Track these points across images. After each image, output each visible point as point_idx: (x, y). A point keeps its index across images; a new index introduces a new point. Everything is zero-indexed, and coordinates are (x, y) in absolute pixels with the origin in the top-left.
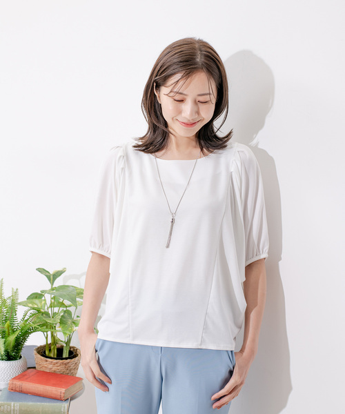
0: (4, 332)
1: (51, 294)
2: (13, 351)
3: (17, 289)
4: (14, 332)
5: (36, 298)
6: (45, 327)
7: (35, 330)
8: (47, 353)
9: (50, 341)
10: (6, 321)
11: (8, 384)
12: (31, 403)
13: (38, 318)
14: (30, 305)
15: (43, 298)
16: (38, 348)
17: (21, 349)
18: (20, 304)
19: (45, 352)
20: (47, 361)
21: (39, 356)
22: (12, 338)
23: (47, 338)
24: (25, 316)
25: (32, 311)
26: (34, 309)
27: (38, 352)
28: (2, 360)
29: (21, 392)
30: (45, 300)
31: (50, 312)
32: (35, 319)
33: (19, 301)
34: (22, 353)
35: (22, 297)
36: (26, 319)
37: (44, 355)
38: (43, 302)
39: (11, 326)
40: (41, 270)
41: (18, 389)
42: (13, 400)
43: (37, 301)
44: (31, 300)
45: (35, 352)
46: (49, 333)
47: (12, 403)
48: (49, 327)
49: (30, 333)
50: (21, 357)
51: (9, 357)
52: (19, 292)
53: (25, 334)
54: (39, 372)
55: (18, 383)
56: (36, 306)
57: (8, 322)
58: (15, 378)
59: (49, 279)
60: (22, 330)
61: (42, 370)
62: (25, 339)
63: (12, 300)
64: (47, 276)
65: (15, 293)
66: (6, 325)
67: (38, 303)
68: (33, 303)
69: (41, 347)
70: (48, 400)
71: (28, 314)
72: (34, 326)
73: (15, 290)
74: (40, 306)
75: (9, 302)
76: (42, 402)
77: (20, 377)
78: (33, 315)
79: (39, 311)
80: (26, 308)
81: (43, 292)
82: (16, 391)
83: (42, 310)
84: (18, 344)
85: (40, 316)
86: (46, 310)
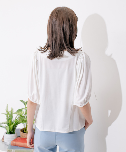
0: (9, 124)
1: (25, 109)
2: (12, 131)
3: (13, 108)
4: (12, 124)
5: (20, 111)
6: (23, 122)
7: (20, 123)
8: (24, 131)
9: (25, 127)
10: (9, 120)
11: (11, 143)
12: (19, 150)
13: (21, 118)
14: (18, 114)
15: (22, 111)
16: (21, 129)
17: (15, 130)
18: (14, 113)
19: (23, 131)
20: (24, 134)
21: (22, 132)
22: (12, 126)
23: (24, 126)
24: (16, 118)
25: (19, 116)
26: (19, 115)
27: (21, 131)
28: (8, 134)
29: (16, 146)
30: (23, 112)
31: (25, 116)
32: (20, 119)
33: (14, 112)
34: (15, 131)
35: (15, 111)
36: (16, 119)
37: (23, 132)
38: (23, 113)
39: (11, 121)
40: (22, 101)
41: (14, 145)
42: (13, 149)
43: (20, 112)
44: (18, 112)
45: (20, 131)
46: (25, 124)
47: (12, 150)
48: (25, 121)
49: (18, 124)
50: (15, 133)
51: (11, 133)
52: (14, 109)
53: (16, 124)
54: (22, 138)
55: (14, 142)
56: (20, 114)
57: (10, 120)
58: (13, 141)
59: (24, 104)
60: (15, 123)
61: (23, 137)
62: (16, 126)
63: (11, 112)
64: (24, 103)
65: (12, 109)
66: (9, 121)
67: (20, 113)
68: (19, 113)
69: (22, 129)
70: (25, 148)
71: (17, 117)
72: (19, 121)
73: (12, 108)
74: (21, 114)
75: (10, 113)
76: (23, 149)
77: (15, 140)
78: (19, 117)
79: (21, 116)
80: (17, 115)
81: (22, 109)
82: (13, 146)
83: (22, 116)
84: (14, 128)
85: (22, 117)
86: (24, 115)
